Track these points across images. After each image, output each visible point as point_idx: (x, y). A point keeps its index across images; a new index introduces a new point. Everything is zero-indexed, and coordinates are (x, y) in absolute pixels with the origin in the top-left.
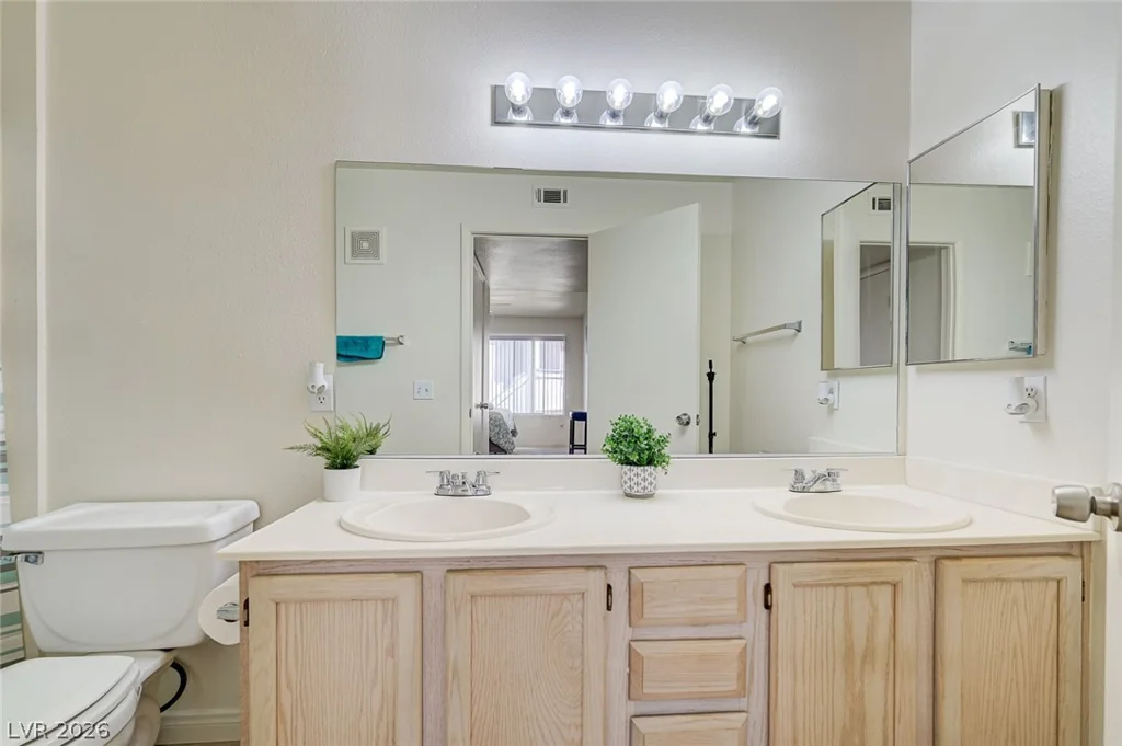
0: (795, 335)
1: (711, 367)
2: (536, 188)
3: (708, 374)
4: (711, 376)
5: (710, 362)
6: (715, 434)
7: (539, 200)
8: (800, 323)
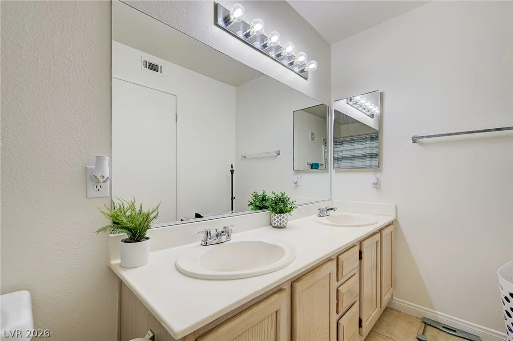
0: (276, 156)
1: (232, 167)
2: (144, 59)
3: (231, 171)
4: (232, 172)
5: (232, 166)
6: (234, 198)
7: (146, 67)
8: (279, 151)
